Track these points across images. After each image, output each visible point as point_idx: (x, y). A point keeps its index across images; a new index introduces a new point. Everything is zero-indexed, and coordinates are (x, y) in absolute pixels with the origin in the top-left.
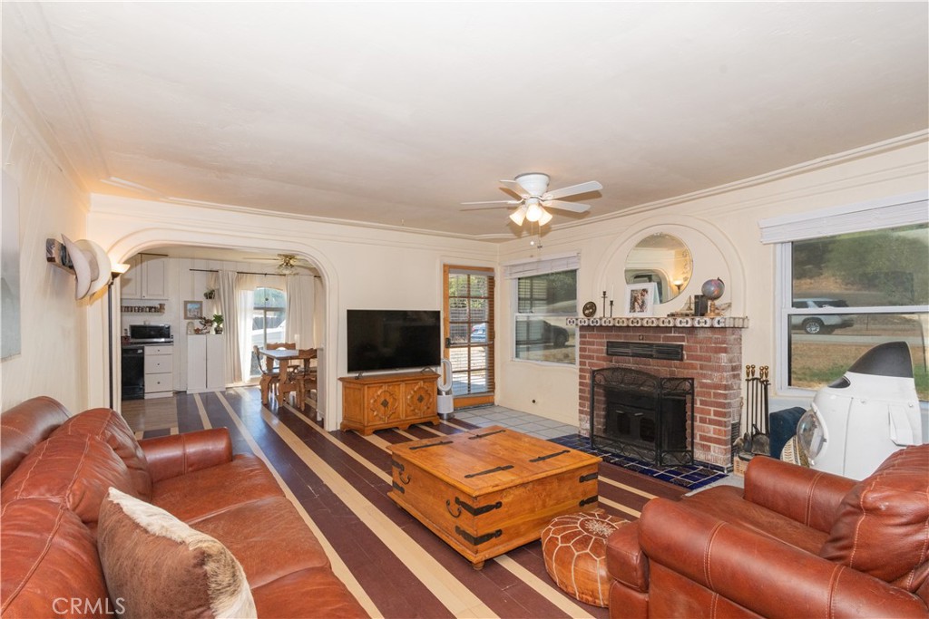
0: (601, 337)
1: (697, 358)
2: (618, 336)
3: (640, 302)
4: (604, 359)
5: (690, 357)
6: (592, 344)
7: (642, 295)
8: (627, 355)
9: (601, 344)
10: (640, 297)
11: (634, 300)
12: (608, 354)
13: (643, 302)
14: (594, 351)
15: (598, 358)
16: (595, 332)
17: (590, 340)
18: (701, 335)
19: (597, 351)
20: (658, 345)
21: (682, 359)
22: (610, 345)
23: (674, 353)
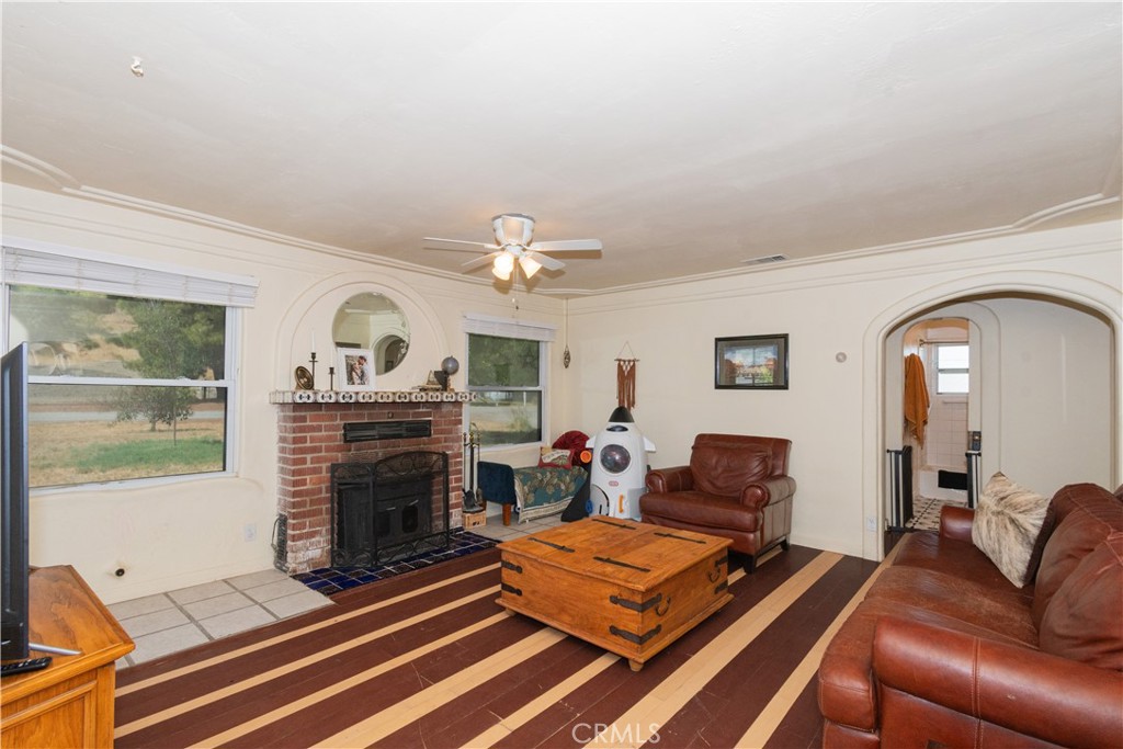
0: (333, 418)
1: (442, 431)
2: (358, 416)
3: (359, 372)
4: (338, 449)
5: (437, 432)
6: (319, 429)
7: (360, 363)
8: (373, 438)
9: (335, 428)
10: (357, 366)
11: (351, 369)
12: (346, 441)
13: (362, 372)
14: (320, 440)
15: (328, 449)
16: (323, 412)
17: (314, 424)
18: (445, 409)
19: (329, 438)
20: (409, 423)
21: (430, 435)
22: (348, 428)
23: (422, 429)
